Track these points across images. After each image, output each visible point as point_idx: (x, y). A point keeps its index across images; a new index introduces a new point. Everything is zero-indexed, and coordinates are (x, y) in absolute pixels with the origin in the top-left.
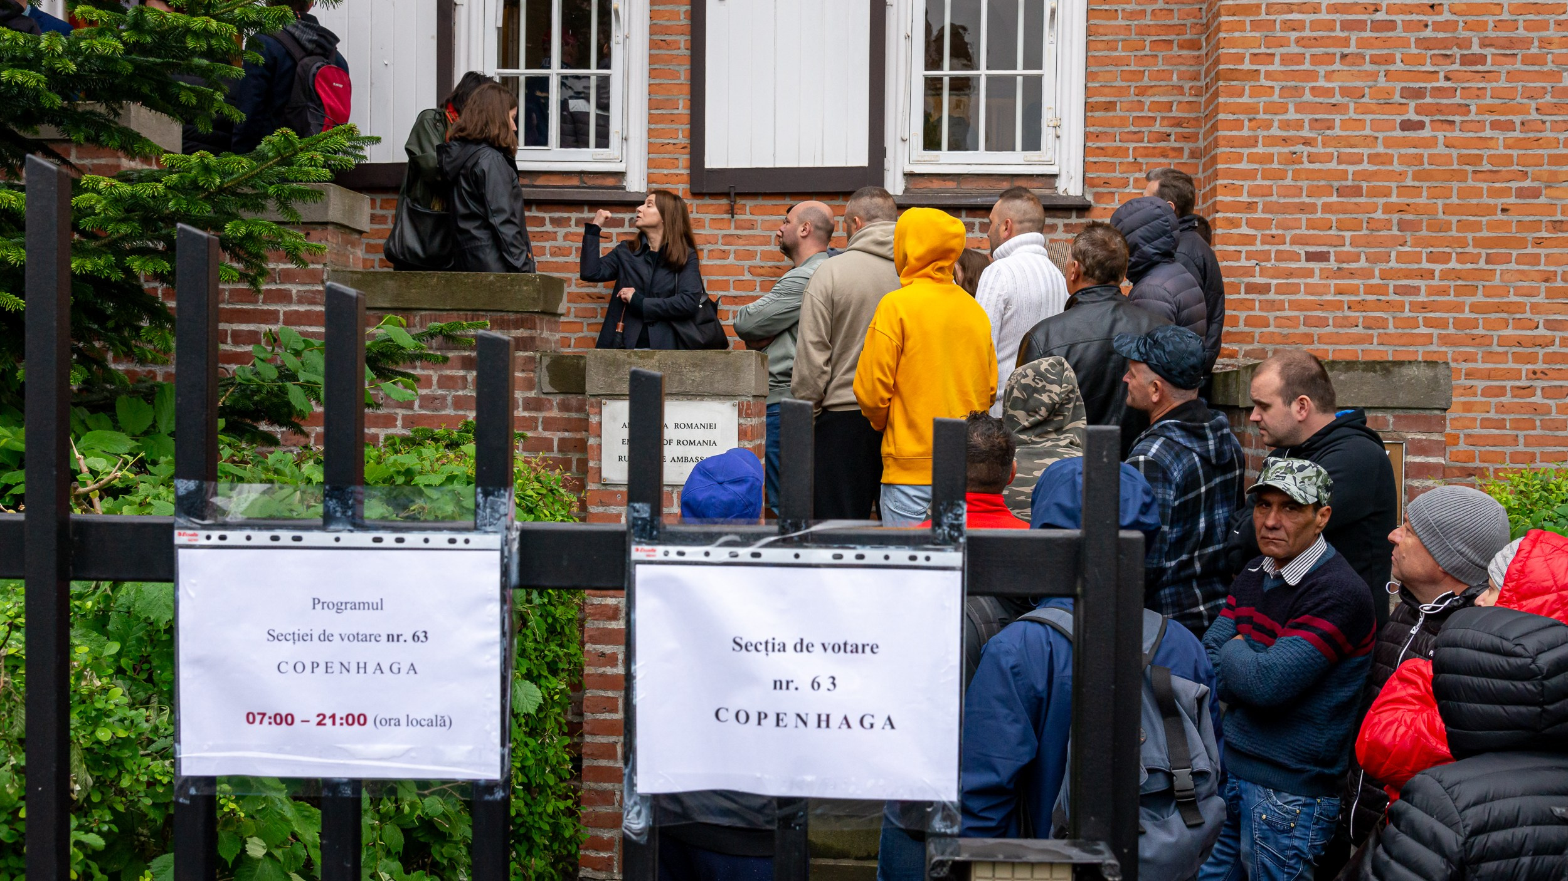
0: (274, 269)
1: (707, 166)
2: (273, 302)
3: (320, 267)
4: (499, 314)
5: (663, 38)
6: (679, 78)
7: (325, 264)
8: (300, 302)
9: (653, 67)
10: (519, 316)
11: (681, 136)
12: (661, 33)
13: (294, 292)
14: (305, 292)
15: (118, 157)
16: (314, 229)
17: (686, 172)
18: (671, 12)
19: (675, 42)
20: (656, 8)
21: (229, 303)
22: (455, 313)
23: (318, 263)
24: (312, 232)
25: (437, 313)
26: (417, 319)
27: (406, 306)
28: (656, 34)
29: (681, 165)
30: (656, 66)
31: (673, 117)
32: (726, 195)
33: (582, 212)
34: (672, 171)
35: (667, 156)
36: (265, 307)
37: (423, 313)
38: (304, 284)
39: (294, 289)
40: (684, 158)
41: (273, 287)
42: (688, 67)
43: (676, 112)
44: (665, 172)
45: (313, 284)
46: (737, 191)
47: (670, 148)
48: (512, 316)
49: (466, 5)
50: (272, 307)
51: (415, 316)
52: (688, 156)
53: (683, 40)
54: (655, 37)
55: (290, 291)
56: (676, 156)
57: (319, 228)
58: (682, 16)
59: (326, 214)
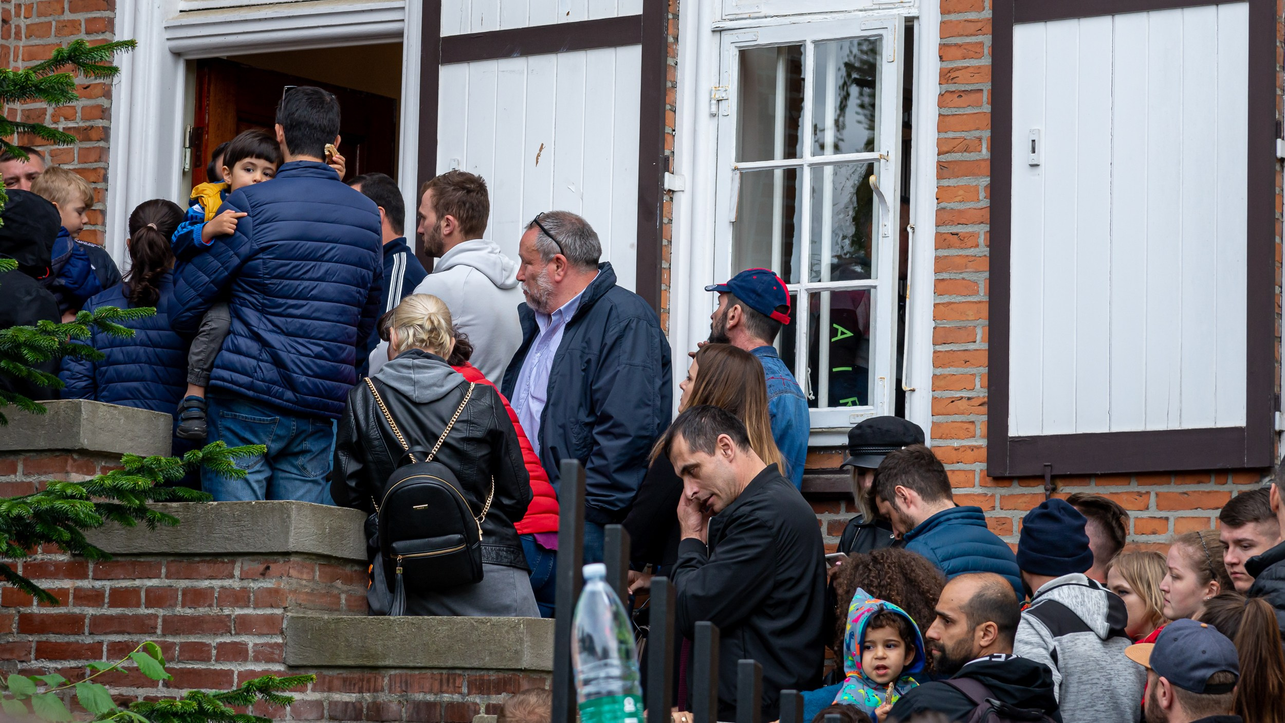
0: (229, 616)
1: (1012, 433)
2: (228, 660)
3: (278, 611)
4: (478, 673)
5: (955, 229)
6: (977, 293)
7: (285, 608)
8: (257, 659)
9: (940, 277)
10: (501, 675)
11: (978, 386)
12: (952, 223)
13: (251, 645)
14: (263, 645)
15: (67, 472)
16: (275, 562)
17: (983, 443)
18: (966, 188)
19: (972, 235)
20: (945, 183)
21: (179, 661)
22: (429, 672)
23: (278, 607)
24: (272, 566)
25: (409, 672)
26: (386, 680)
27: (371, 664)
28: (944, 224)
29: (978, 432)
30: (945, 276)
31: (966, 356)
32: (1038, 478)
33: (838, 512)
34: (966, 443)
35: (957, 418)
36: (218, 667)
37: (393, 672)
38: (261, 635)
39: (251, 641)
40: (981, 420)
41: (227, 639)
42: (987, 275)
43: (971, 346)
44: (956, 444)
45: (272, 634)
46: (1055, 472)
47: (962, 405)
48: (493, 676)
49: (688, 189)
50: (225, 667)
51: (383, 677)
52: (985, 418)
53: (982, 231)
54: (943, 229)
55: (246, 644)
56: (972, 418)
57: (281, 560)
58: (982, 195)
59: (287, 541)
